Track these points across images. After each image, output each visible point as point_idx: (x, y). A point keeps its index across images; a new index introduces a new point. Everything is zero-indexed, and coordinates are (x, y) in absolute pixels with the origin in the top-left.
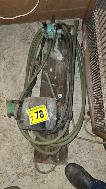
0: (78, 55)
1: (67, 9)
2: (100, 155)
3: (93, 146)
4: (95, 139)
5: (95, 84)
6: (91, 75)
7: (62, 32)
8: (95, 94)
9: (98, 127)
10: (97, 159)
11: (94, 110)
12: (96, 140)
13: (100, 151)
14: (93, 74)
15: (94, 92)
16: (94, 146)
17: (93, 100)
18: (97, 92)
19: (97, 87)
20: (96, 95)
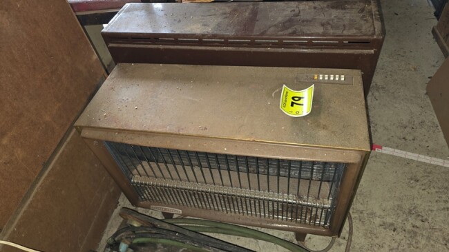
0: (200, 229)
1: (93, 224)
2: (377, 237)
3: (358, 247)
4: (344, 238)
5: (247, 210)
6: (229, 213)
7: (126, 243)
8: (265, 213)
9: (325, 223)
10: (386, 246)
11: (293, 223)
12: (347, 238)
13: (369, 235)
14: (228, 209)
15: (260, 215)
16: (358, 244)
17: (276, 220)
18: (262, 210)
19: (253, 208)
20: (267, 212)
